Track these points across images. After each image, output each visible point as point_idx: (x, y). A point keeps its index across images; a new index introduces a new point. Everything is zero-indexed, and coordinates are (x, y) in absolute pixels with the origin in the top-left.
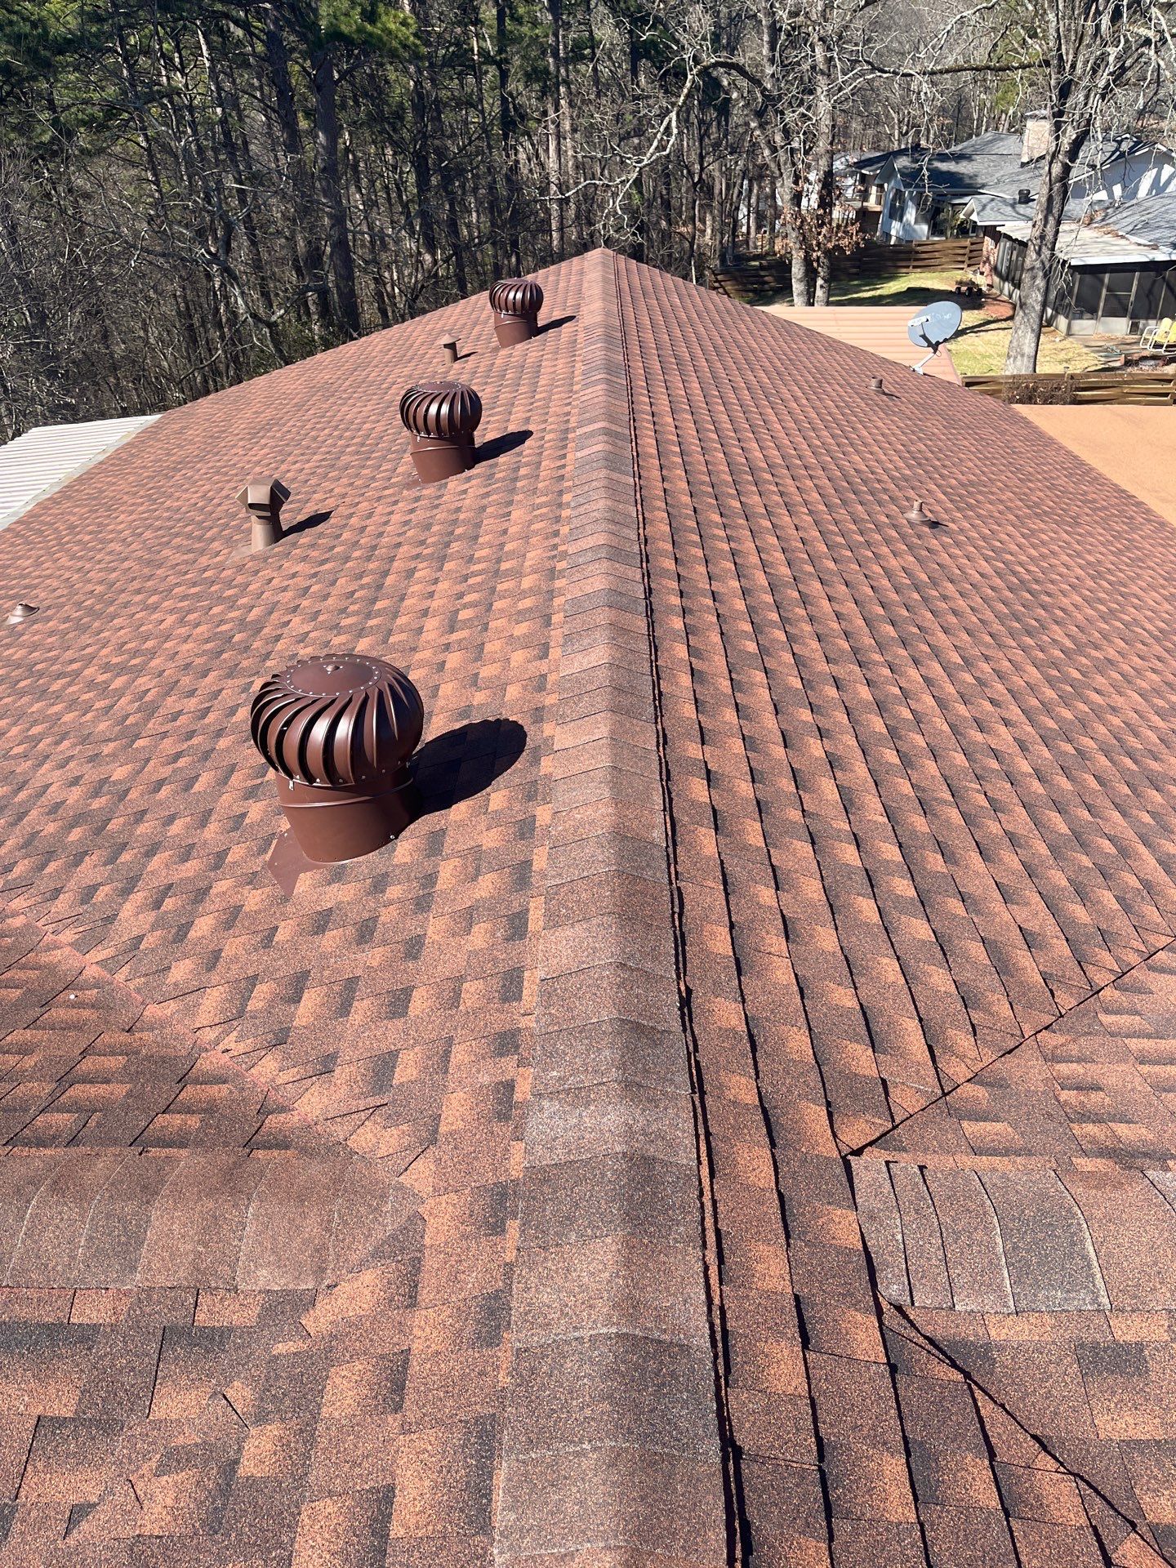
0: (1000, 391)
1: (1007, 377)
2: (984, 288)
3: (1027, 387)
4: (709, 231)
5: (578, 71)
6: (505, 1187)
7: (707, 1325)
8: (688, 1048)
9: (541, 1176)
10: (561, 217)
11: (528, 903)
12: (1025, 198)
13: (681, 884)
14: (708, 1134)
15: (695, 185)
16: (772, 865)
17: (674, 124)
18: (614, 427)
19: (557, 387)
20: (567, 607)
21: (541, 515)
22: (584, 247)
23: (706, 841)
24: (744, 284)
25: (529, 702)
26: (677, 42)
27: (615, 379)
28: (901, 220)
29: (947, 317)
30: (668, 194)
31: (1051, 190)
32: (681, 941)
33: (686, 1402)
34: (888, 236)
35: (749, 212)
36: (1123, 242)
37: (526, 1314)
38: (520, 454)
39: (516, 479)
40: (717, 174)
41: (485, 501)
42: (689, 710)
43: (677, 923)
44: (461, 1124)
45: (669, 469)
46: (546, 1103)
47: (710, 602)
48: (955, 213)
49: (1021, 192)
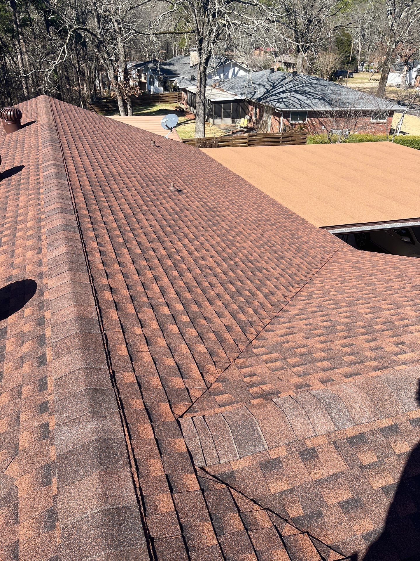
0: (195, 144)
1: (196, 139)
2: (185, 109)
3: (203, 142)
4: (85, 89)
5: (26, 30)
6: (49, 465)
7: (135, 496)
8: (115, 394)
9: (64, 457)
10: (27, 84)
11: (45, 351)
12: (193, 79)
13: (106, 332)
14: (127, 424)
15: (77, 72)
16: (139, 319)
17: (66, 49)
18: (57, 163)
19: (32, 148)
20: (47, 232)
21: (32, 198)
22: (37, 94)
23: (114, 314)
24: (102, 108)
25: (36, 271)
26: (63, 20)
27: (55, 144)
28: (154, 86)
29: (173, 119)
30: (68, 75)
31: (201, 76)
32: (108, 354)
33: (131, 528)
34: (150, 91)
35: (99, 82)
36: (226, 93)
37: (64, 513)
38: (20, 175)
39: (19, 185)
40: (85, 68)
41: (8, 194)
42: (101, 266)
43: (106, 347)
44: (28, 445)
45: (81, 177)
46: (62, 428)
47: (103, 225)
48: (171, 84)
49: (191, 76)
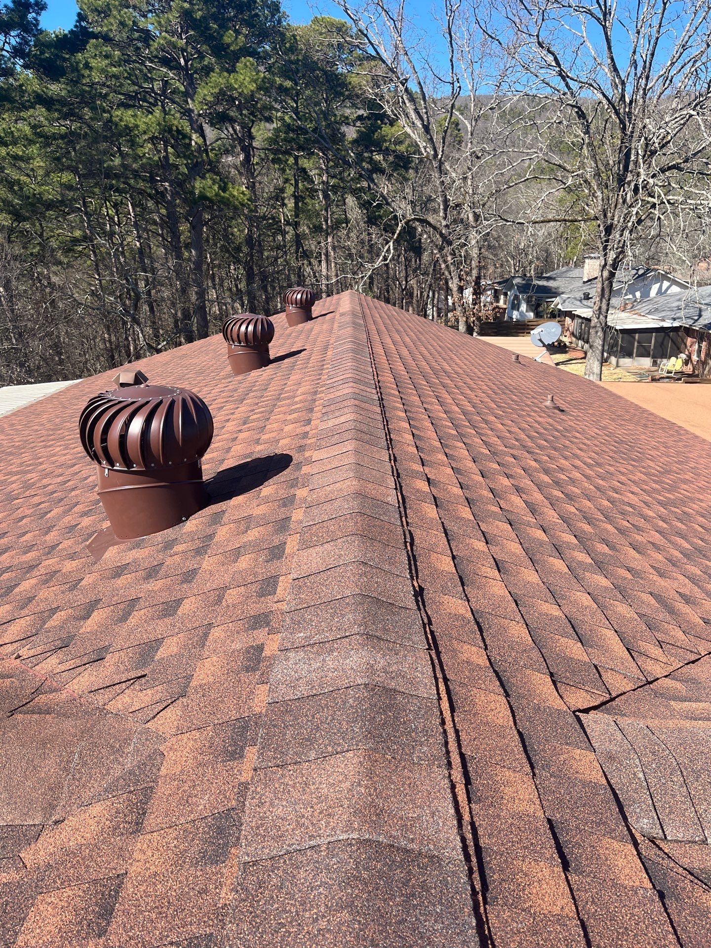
6: (247, 721)
7: (458, 838)
8: (423, 621)
9: (283, 708)
11: (286, 539)
12: (587, 297)
13: (412, 529)
14: (446, 680)
16: (481, 530)
17: (391, 248)
23: (429, 510)
25: (295, 444)
29: (553, 330)
32: (413, 558)
33: (440, 915)
34: (512, 318)
36: (644, 318)
37: (258, 828)
42: (412, 450)
43: (409, 548)
44: (211, 679)
46: (291, 655)
48: (548, 306)
49: (585, 294)
